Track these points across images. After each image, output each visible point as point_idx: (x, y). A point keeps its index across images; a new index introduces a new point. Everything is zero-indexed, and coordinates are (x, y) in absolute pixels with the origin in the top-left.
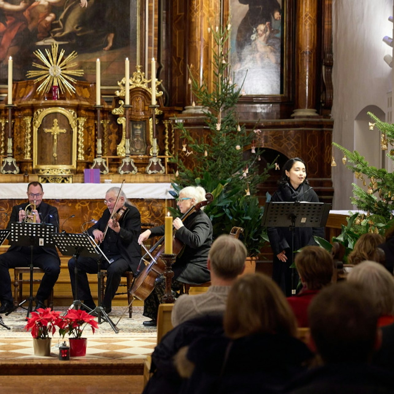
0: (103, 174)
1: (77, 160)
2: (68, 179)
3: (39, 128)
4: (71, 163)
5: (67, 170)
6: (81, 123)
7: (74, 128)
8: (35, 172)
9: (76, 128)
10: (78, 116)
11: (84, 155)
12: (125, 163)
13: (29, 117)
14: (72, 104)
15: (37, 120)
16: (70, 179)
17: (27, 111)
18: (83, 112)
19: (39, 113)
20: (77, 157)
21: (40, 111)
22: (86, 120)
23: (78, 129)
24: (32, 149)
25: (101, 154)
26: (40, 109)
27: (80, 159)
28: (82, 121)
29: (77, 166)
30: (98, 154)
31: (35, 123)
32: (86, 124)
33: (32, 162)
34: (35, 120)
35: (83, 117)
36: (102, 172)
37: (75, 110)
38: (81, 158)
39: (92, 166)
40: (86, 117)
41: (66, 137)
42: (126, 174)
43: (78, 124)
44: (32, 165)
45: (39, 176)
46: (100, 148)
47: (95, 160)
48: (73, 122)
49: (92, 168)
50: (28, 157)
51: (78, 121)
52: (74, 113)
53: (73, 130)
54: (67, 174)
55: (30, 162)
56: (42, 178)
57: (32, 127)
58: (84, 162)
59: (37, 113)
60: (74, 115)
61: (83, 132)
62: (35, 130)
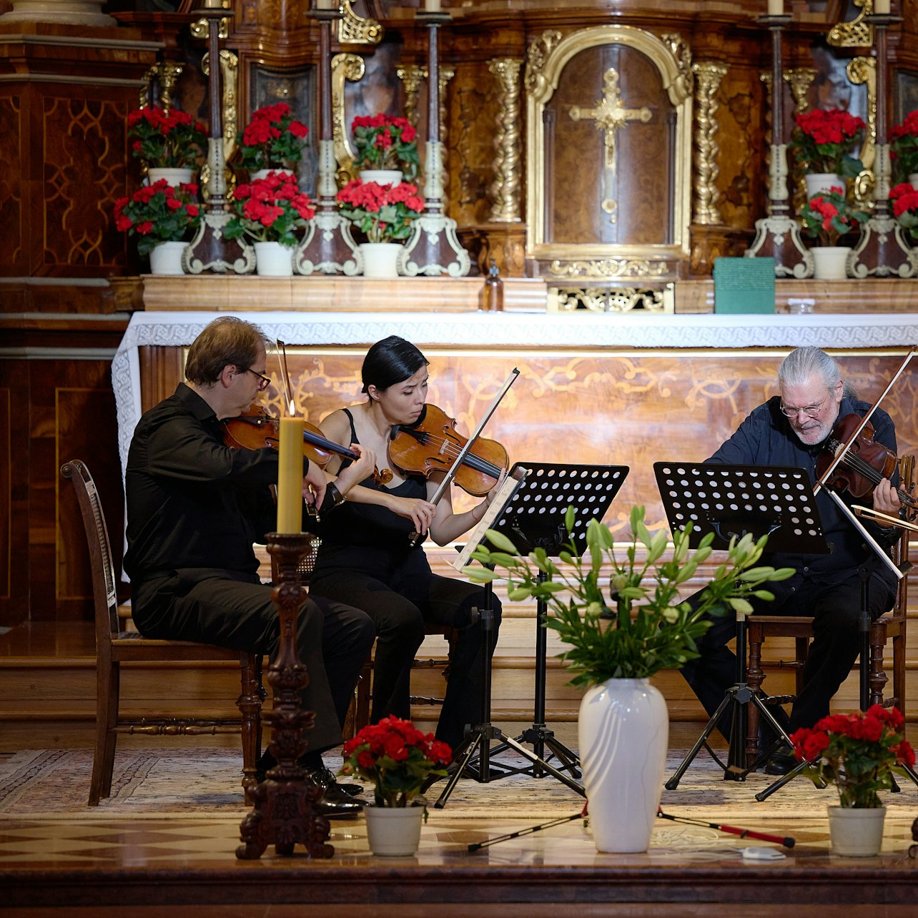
0: (792, 277)
1: (693, 223)
2: (658, 295)
3: (546, 105)
4: (669, 239)
5: (654, 262)
6: (705, 85)
7: (682, 102)
8: (536, 270)
9: (688, 102)
10: (695, 59)
11: (718, 205)
12: (875, 235)
13: (509, 61)
14: (674, 13)
15: (542, 73)
16: (667, 297)
17: (504, 38)
18: (714, 41)
19: (549, 45)
20: (694, 214)
21: (554, 39)
22: (724, 71)
23: (696, 106)
24: (522, 181)
25: (784, 202)
26: (549, 32)
27: (703, 220)
28: (710, 73)
29: (692, 246)
30: (774, 202)
31: (534, 84)
32: (726, 87)
33: (525, 233)
34: (533, 73)
35: (715, 60)
36: (789, 271)
37: (682, 36)
38: (708, 216)
39: (750, 246)
40: (725, 61)
41: (650, 139)
42: (875, 276)
43: (696, 88)
44: (524, 243)
45: (550, 285)
46: (783, 180)
47: (761, 224)
48: (675, 83)
49: (751, 253)
50: (506, 214)
51: (695, 76)
52: (680, 47)
53: (679, 109)
54: (657, 275)
55: (515, 232)
56: (560, 292)
57: (521, 102)
58: (720, 233)
59: (541, 46)
60: (679, 55)
61: (714, 116)
62: (535, 110)
